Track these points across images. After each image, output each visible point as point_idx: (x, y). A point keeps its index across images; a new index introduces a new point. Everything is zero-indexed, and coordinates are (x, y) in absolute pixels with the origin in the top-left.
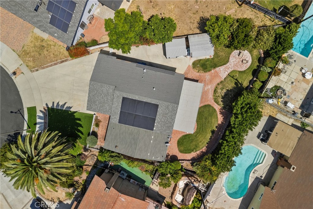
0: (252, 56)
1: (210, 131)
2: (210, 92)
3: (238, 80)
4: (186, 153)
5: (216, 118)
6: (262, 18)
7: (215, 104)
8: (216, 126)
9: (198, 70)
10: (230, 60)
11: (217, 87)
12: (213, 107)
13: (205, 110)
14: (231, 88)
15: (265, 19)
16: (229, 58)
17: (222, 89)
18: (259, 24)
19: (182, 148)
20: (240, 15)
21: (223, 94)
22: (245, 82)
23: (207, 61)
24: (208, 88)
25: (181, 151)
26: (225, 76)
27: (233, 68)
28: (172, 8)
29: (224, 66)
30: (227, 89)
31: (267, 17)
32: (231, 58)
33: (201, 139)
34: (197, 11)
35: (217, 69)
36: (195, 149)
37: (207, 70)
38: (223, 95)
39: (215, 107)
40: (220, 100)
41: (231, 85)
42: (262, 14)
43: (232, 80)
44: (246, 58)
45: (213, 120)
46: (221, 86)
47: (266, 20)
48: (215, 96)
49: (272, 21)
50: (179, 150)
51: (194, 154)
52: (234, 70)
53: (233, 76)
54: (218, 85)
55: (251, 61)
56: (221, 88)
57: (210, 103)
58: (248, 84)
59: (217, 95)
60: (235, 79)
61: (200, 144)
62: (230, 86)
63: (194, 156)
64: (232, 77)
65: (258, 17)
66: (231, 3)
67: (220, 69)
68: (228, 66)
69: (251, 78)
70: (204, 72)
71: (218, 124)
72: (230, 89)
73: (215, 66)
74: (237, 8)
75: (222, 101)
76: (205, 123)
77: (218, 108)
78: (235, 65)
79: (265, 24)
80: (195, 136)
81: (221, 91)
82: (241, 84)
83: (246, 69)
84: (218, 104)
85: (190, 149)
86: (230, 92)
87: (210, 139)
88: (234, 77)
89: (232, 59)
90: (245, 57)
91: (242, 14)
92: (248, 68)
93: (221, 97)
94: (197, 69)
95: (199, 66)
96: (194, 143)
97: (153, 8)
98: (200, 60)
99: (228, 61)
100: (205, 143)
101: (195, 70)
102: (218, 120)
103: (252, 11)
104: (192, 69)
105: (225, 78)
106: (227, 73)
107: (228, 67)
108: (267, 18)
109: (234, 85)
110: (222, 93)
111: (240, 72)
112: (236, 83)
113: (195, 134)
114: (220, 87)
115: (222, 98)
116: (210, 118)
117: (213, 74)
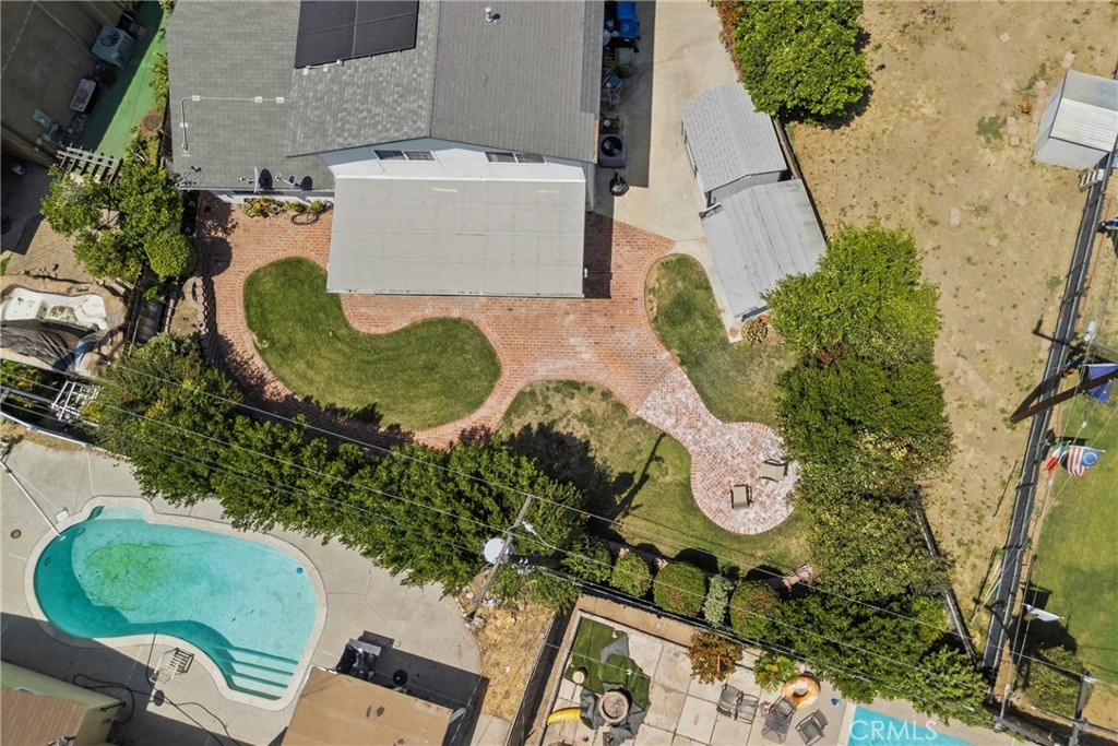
0: (779, 530)
1: (372, 400)
2: (560, 364)
3: (645, 486)
4: (247, 307)
5: (436, 417)
6: (979, 543)
7: (509, 400)
8: (398, 426)
9: (657, 286)
10: (735, 425)
11: (591, 390)
12: (489, 390)
13: (468, 356)
14: (599, 461)
15: (978, 557)
16: (742, 419)
17: (587, 418)
18: (946, 533)
19: (267, 285)
20: (969, 428)
21: (565, 427)
22: (642, 523)
23: (705, 318)
24: (578, 349)
25: (252, 282)
26: (651, 417)
27: (697, 449)
28: (923, 110)
29: (702, 404)
30: (594, 443)
31: (991, 566)
32: (745, 427)
33: (326, 364)
34: (935, 223)
35: (679, 375)
36: (273, 344)
37: (667, 328)
38: (560, 428)
39: (491, 401)
40: (533, 418)
41: (612, 456)
42: (1000, 539)
43: (638, 458)
44: (762, 503)
45: (428, 405)
46: (600, 412)
47: (974, 566)
48: (548, 389)
49: (976, 595)
50: (258, 271)
51: (249, 345)
52: (690, 457)
53: (658, 459)
54: (603, 394)
55: (752, 533)
56: (589, 411)
57: (506, 372)
58: (636, 542)
59: (555, 400)
60: (649, 471)
61: (301, 365)
62: (606, 452)
63: (238, 349)
64: (653, 453)
65: (981, 517)
66: (1014, 374)
67: (684, 386)
68: (706, 424)
69: (663, 549)
70: (656, 318)
71: (410, 433)
72: (590, 455)
73: (691, 361)
74: (1001, 404)
75: (528, 428)
76: (404, 371)
77: (489, 419)
78: (716, 458)
79: (953, 561)
80: (335, 335)
81: (575, 416)
82: (626, 507)
83: (705, 517)
84: (508, 414)
85: (266, 322)
86: (581, 459)
87: (332, 410)
88: (653, 464)
89: (740, 433)
90: (764, 498)
91: (973, 440)
92: (711, 522)
93: (546, 420)
94: (663, 282)
95: (676, 287)
96: (300, 336)
97: (901, 28)
98: (708, 288)
99: (726, 417)
100: (307, 390)
101: (656, 276)
102: (430, 426)
103: (1004, 484)
104: (655, 256)
105: (644, 422)
106: (667, 424)
107: (700, 424)
108: (986, 568)
109: (617, 469)
110: (565, 420)
111: (686, 488)
112: (626, 478)
113: (344, 331)
114: (593, 405)
115: (541, 425)
116: (436, 386)
117: (650, 361)
